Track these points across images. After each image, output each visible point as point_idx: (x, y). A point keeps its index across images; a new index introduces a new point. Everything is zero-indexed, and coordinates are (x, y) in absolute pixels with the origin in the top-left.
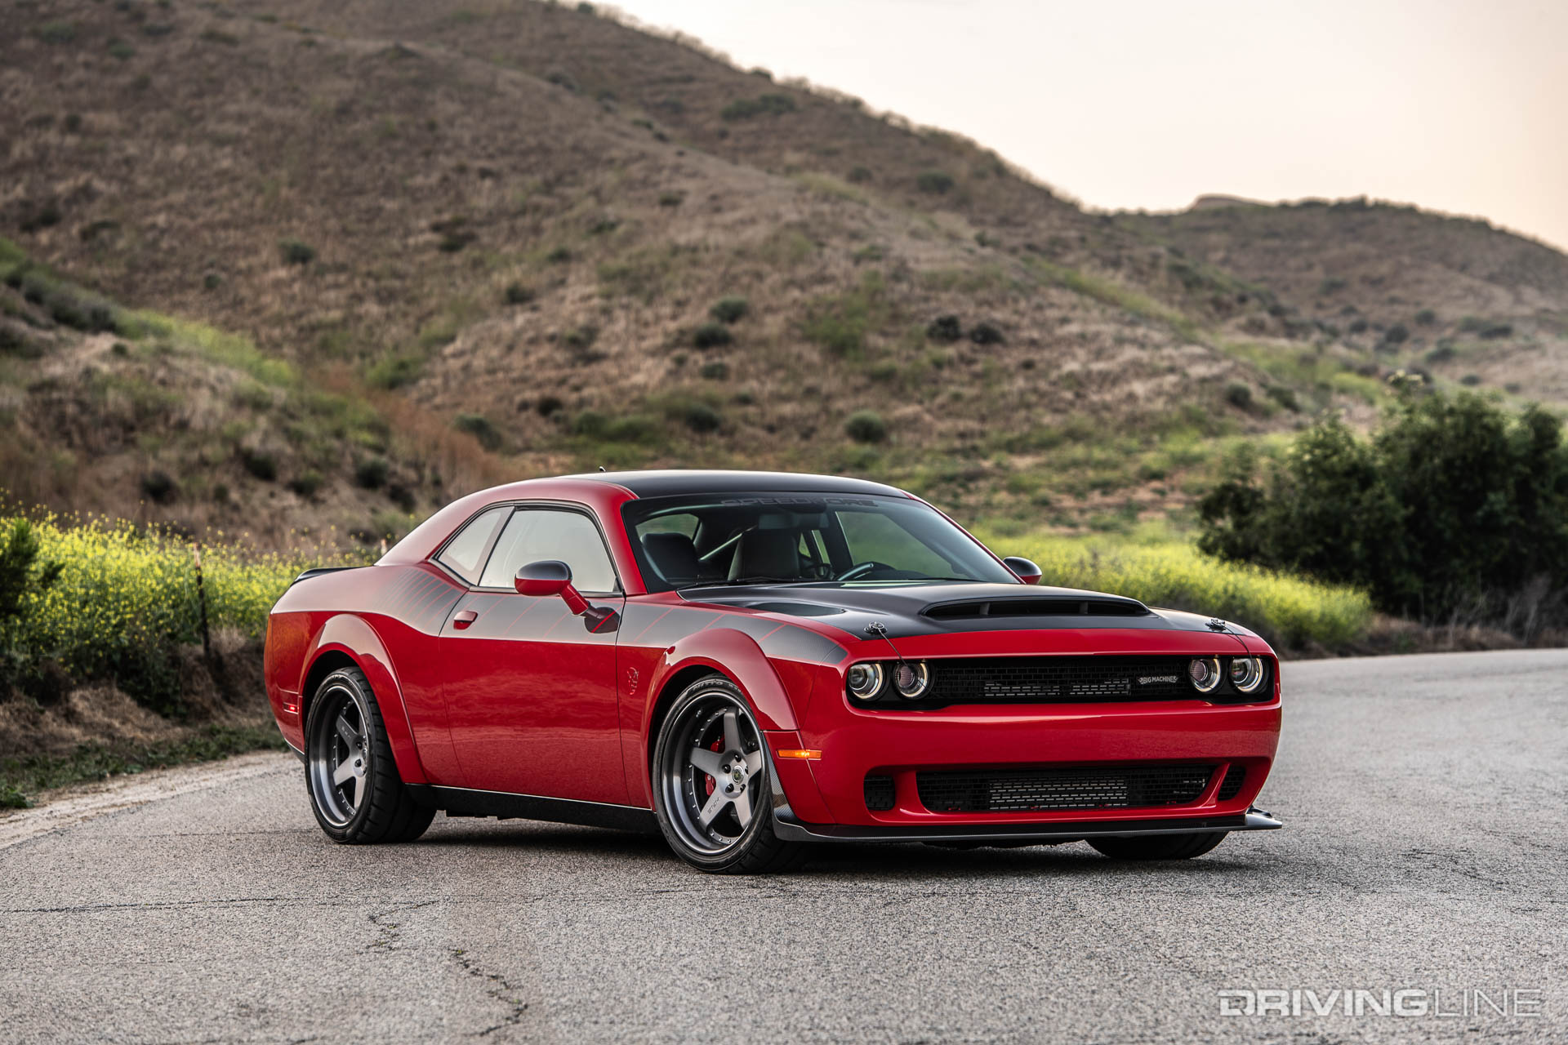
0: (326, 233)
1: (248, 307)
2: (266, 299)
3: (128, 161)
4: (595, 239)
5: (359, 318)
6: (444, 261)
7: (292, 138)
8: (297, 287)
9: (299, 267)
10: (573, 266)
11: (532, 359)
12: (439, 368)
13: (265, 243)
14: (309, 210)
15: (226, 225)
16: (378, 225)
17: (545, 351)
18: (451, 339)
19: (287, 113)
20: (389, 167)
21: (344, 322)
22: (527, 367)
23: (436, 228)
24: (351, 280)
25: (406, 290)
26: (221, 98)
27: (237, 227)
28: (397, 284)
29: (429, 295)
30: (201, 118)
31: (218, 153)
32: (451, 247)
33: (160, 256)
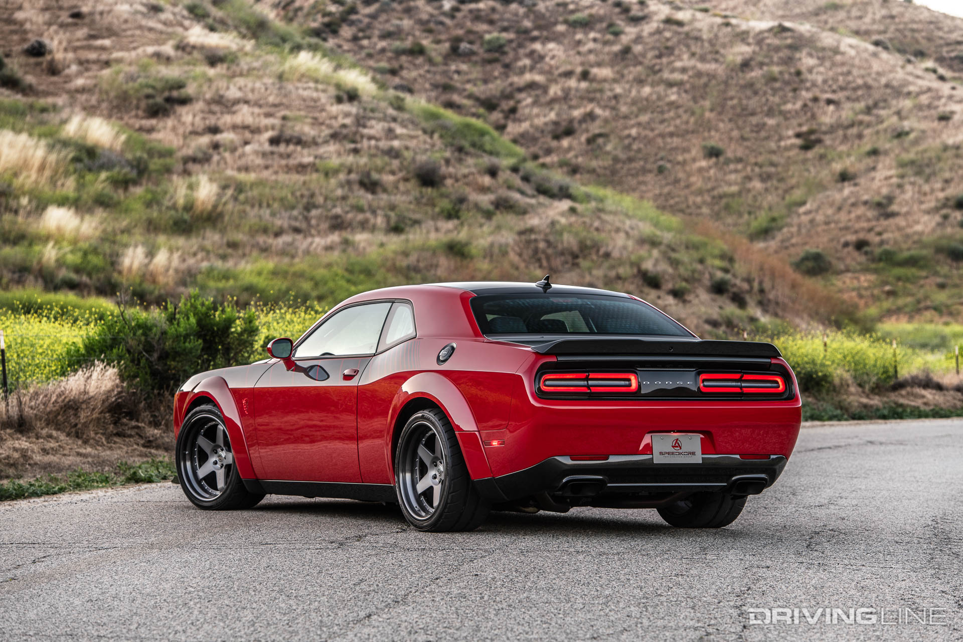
0: (731, 139)
1: (682, 184)
2: (693, 179)
3: (616, 97)
4: (896, 142)
5: (749, 191)
6: (802, 155)
7: (714, 82)
8: (712, 172)
9: (714, 160)
10: (882, 158)
11: (853, 215)
12: (795, 220)
13: (694, 145)
14: (721, 125)
15: (672, 135)
16: (763, 134)
17: (861, 210)
18: (803, 203)
19: (711, 67)
20: (771, 98)
21: (739, 193)
22: (850, 220)
23: (798, 135)
24: (745, 168)
25: (778, 174)
26: (672, 58)
27: (678, 136)
28: (773, 170)
29: (792, 176)
30: (660, 70)
31: (669, 92)
32: (806, 147)
33: (632, 154)
